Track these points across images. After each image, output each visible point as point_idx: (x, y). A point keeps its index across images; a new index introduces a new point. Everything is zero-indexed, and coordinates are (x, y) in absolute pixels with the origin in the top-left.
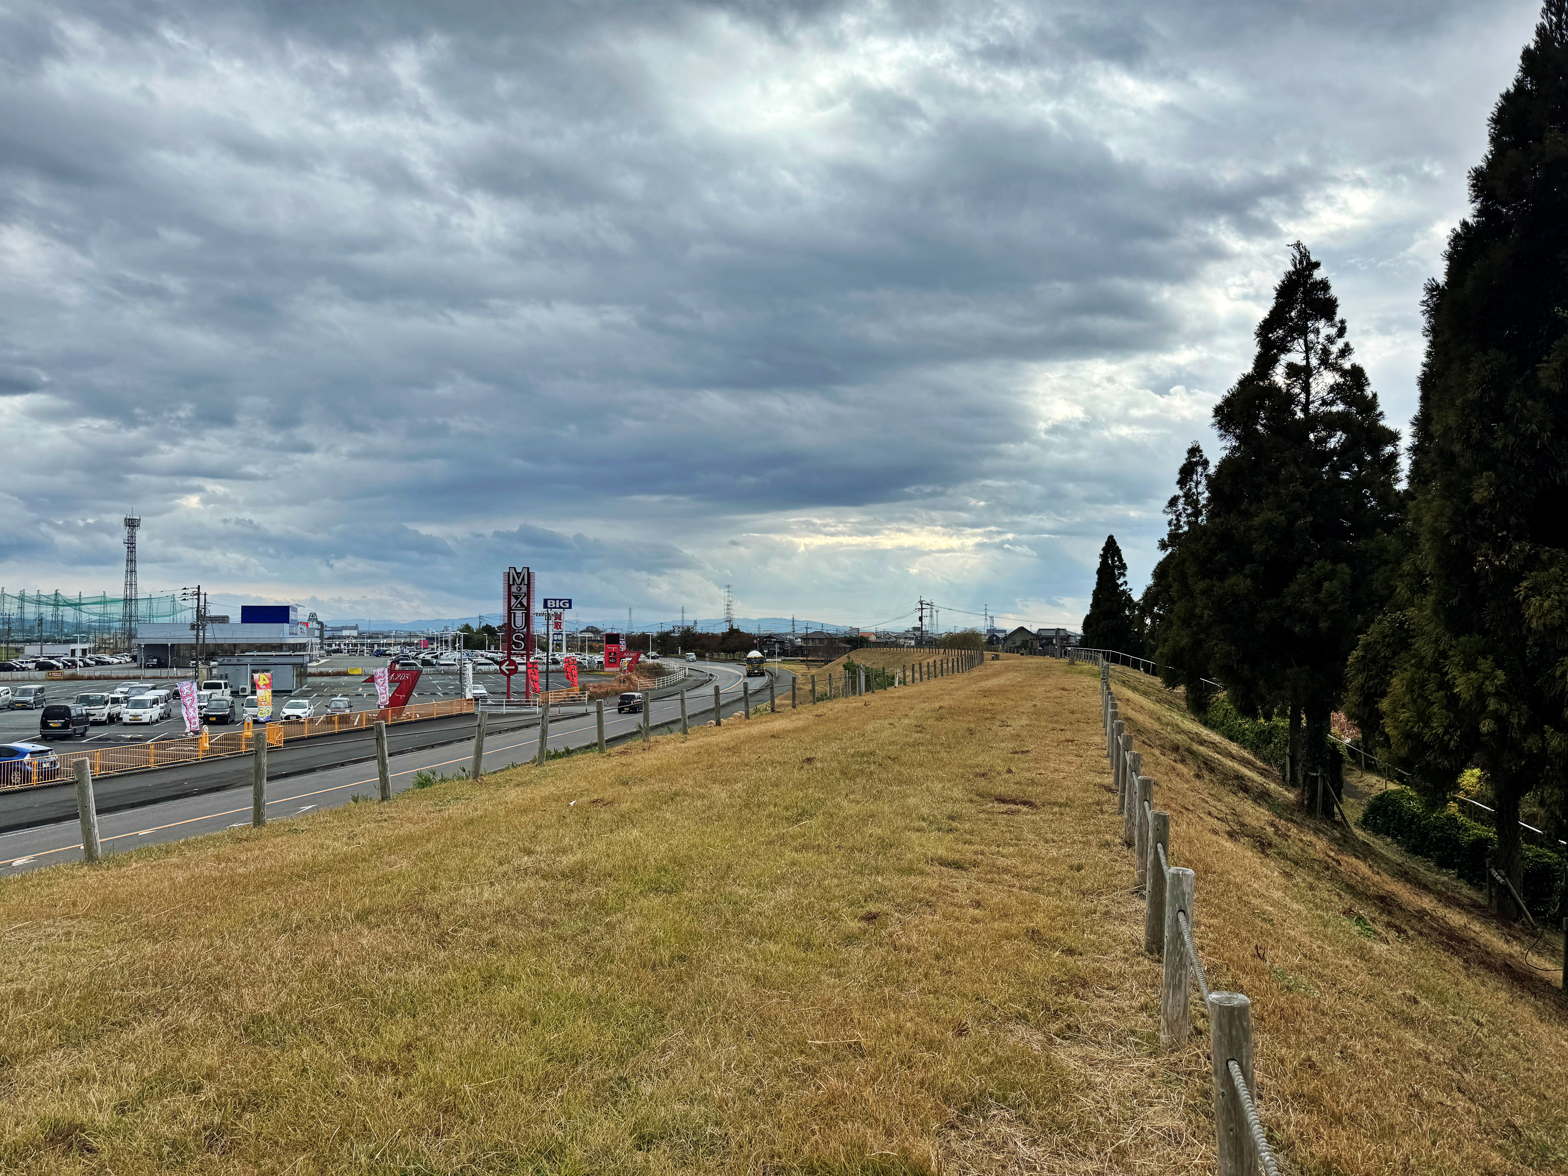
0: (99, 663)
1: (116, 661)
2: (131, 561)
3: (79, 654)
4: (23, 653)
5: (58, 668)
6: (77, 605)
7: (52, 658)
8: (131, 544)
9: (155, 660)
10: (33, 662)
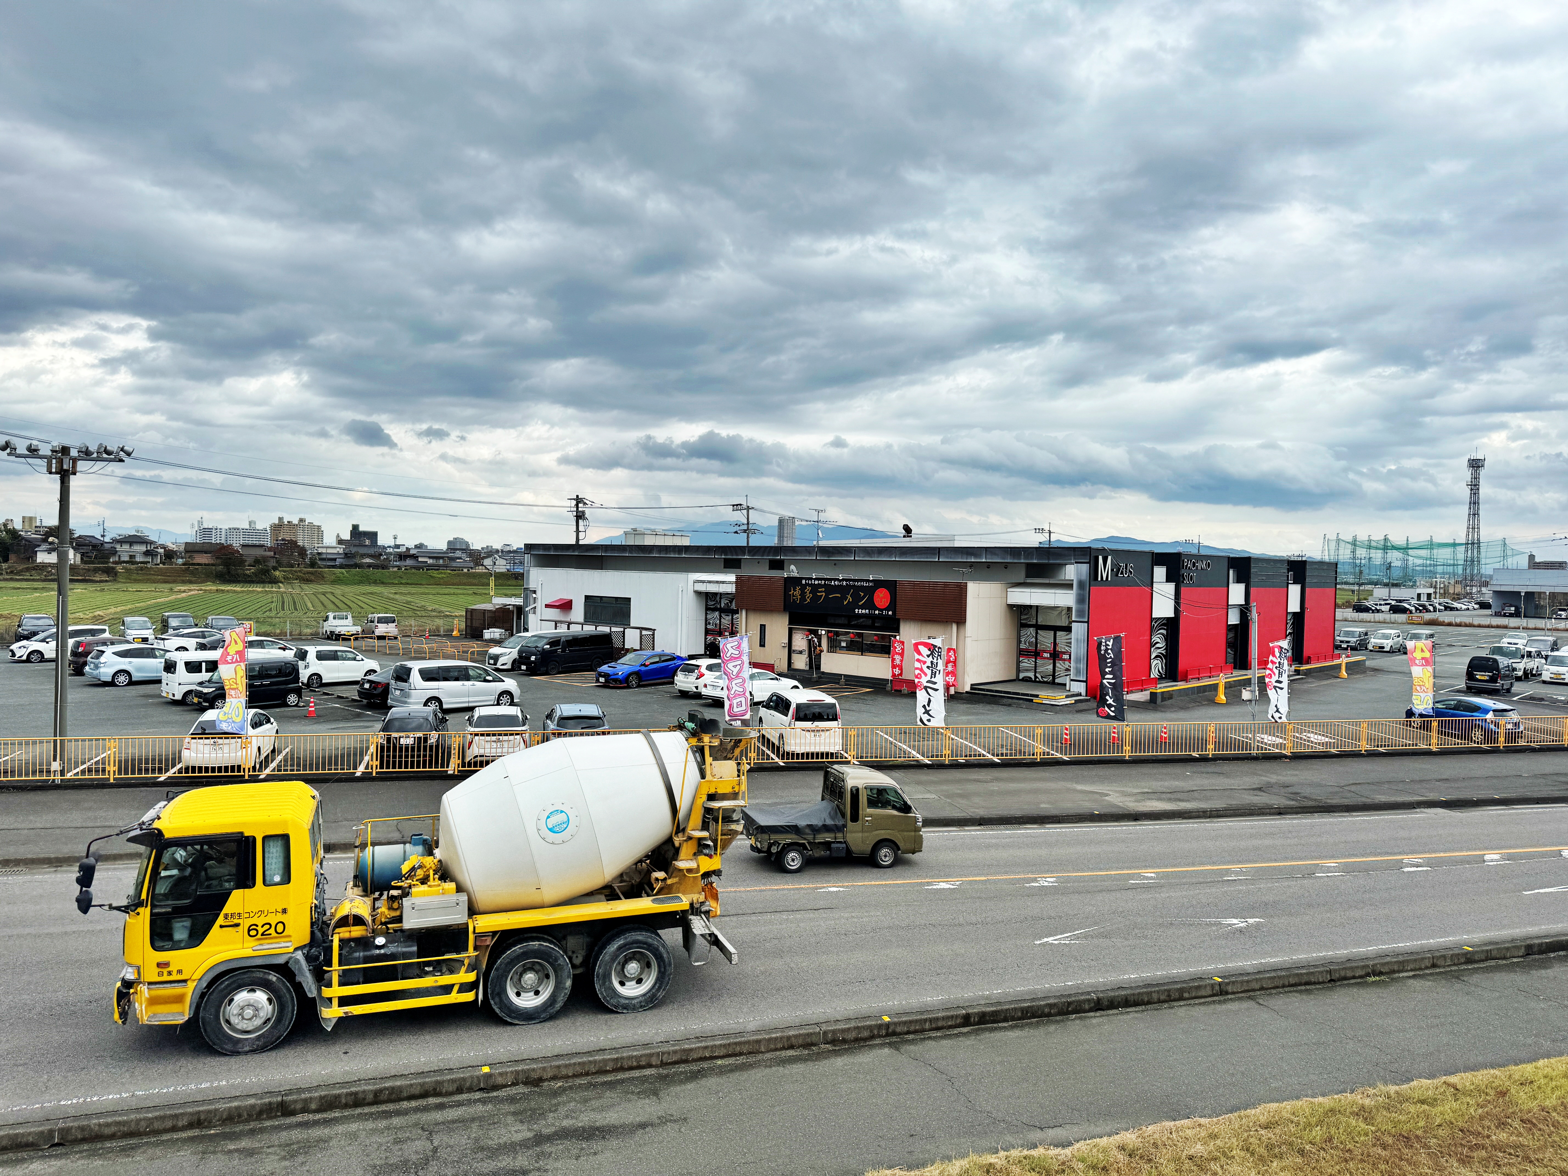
0: (1447, 608)
1: (1464, 607)
2: (1474, 503)
3: (1424, 598)
4: (1372, 595)
5: (1411, 612)
6: (1405, 549)
7: (1400, 601)
8: (1474, 487)
9: (1513, 609)
10: (1386, 604)
